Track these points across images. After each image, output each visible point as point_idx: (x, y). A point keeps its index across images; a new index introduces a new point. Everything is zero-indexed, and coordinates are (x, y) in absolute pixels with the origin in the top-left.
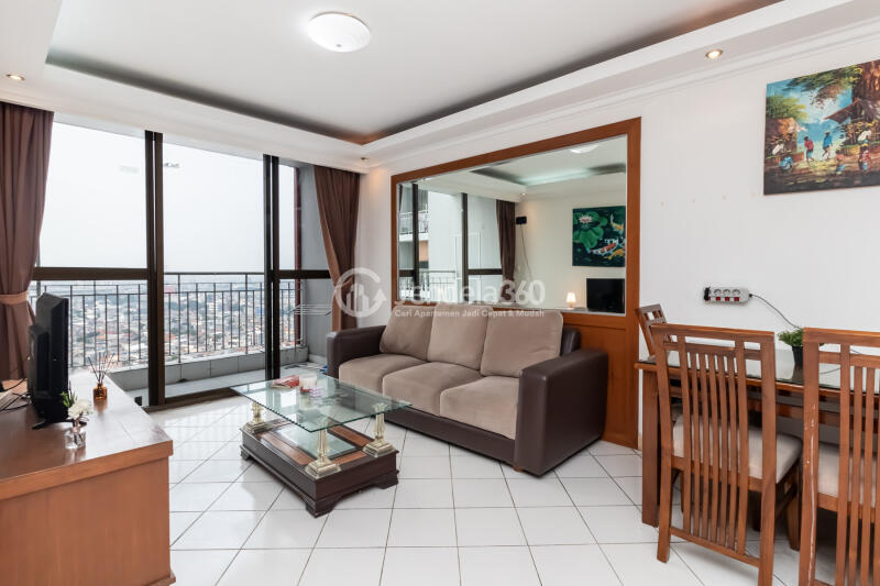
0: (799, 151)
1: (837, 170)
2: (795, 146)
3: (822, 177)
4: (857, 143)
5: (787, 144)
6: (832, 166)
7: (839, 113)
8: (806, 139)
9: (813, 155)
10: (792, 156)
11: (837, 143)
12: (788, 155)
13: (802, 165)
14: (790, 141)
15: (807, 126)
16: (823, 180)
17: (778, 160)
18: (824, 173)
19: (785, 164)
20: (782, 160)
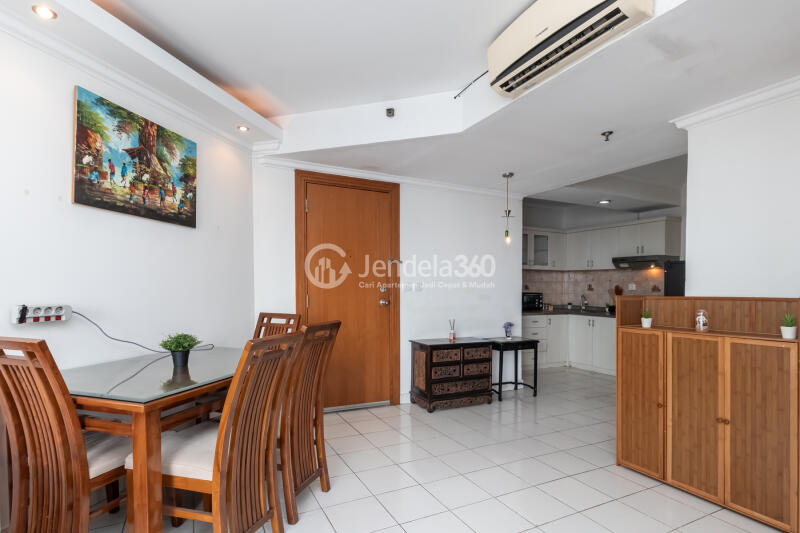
0: (104, 170)
1: (131, 199)
2: (101, 164)
3: (122, 201)
4: (141, 181)
5: (95, 158)
6: (127, 194)
7: (131, 150)
8: (110, 160)
9: (115, 179)
10: (99, 172)
11: (130, 176)
12: (96, 169)
13: (107, 184)
14: (97, 156)
15: (110, 148)
16: (122, 204)
17: (87, 171)
18: (122, 199)
19: (94, 176)
20: (91, 172)
